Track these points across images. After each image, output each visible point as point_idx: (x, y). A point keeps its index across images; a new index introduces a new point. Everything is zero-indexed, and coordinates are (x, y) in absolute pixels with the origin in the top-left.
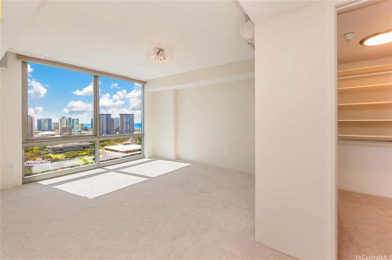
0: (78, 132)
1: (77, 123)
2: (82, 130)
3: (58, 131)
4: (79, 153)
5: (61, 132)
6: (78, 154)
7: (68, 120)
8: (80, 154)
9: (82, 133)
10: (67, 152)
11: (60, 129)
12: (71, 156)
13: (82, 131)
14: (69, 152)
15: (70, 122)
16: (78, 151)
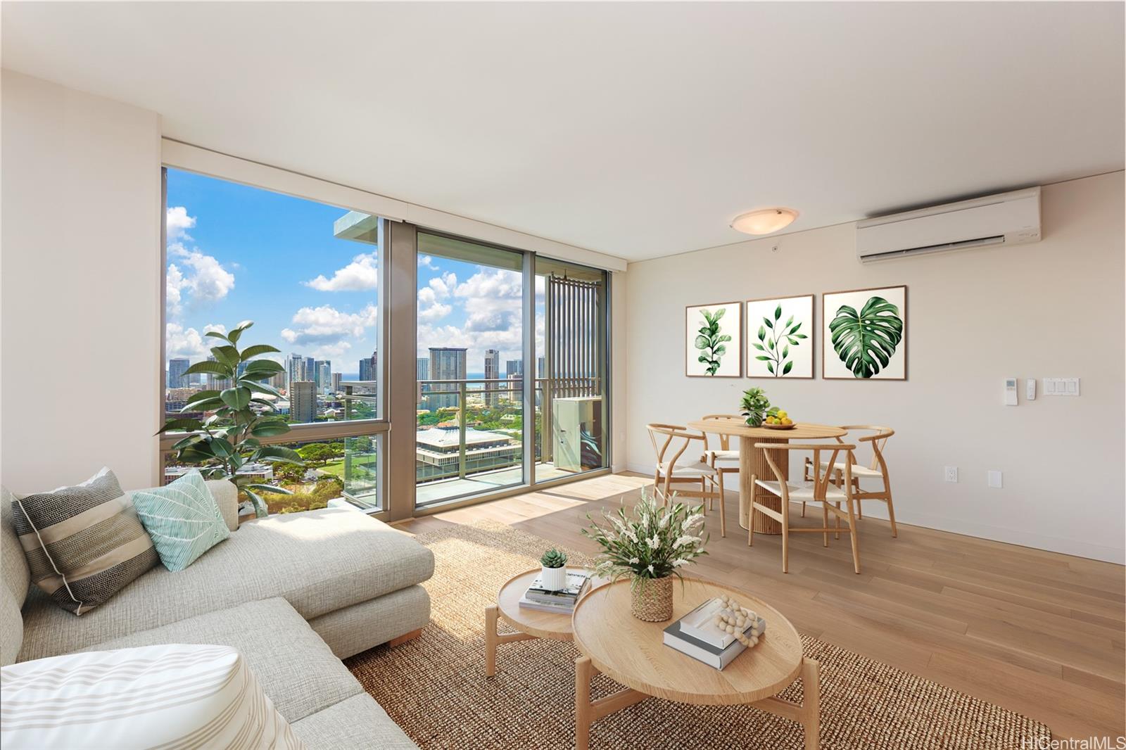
0: (330, 394)
1: (327, 371)
2: (339, 390)
3: (283, 391)
4: (334, 448)
5: (291, 395)
6: (334, 450)
7: (306, 364)
8: (337, 451)
9: (337, 399)
10: (307, 444)
11: (291, 387)
12: (317, 455)
13: (338, 392)
14: (312, 445)
15: (310, 369)
16: (332, 442)
